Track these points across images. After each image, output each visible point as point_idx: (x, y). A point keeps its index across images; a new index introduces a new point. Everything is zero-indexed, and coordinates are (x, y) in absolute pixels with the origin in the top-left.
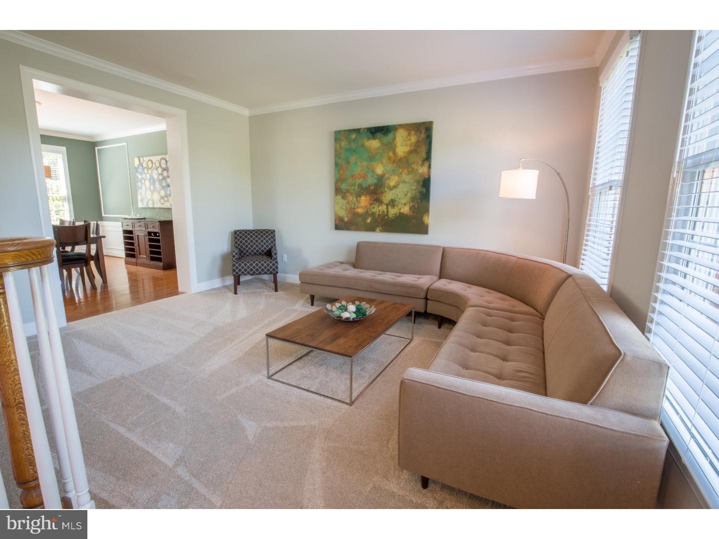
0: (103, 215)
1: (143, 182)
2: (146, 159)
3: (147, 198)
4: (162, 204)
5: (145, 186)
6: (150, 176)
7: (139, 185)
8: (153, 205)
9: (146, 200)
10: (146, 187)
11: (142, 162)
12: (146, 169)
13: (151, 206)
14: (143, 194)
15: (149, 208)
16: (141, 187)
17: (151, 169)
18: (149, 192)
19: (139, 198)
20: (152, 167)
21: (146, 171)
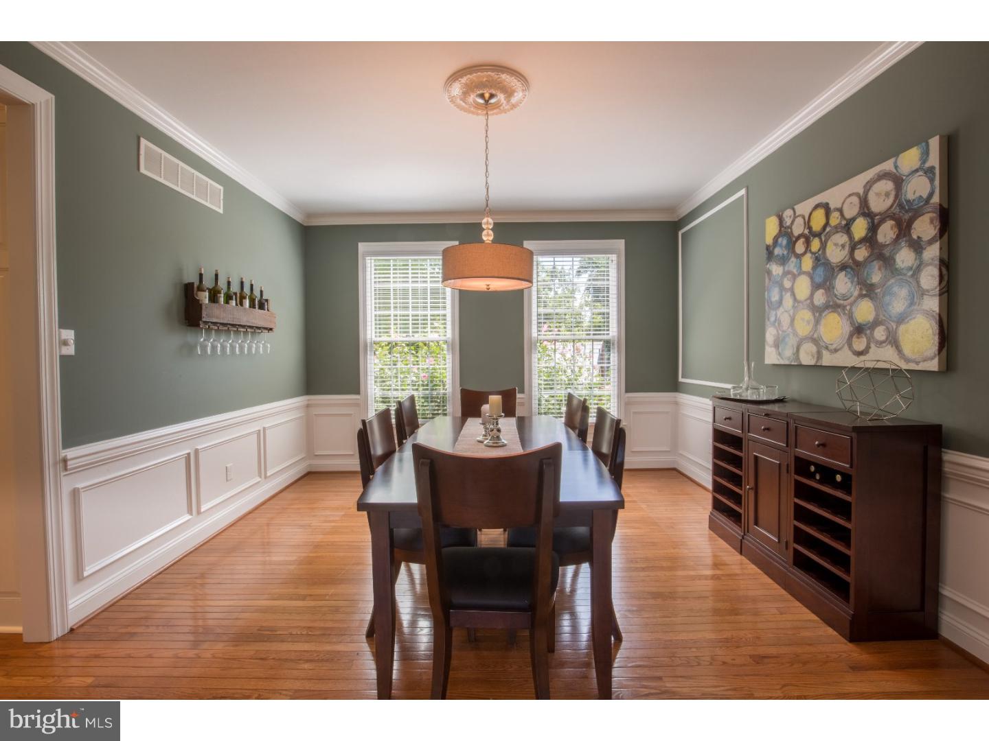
0: (681, 379)
1: (787, 284)
2: (804, 208)
3: (795, 334)
4: (859, 354)
5: (793, 295)
6: (817, 259)
7: (775, 296)
8: (819, 355)
9: (792, 341)
10: (795, 299)
11: (788, 222)
12: (802, 240)
13: (807, 359)
14: (785, 320)
15: (800, 366)
16: (780, 302)
17: (818, 235)
18: (806, 315)
19: (770, 334)
20: (827, 224)
21: (800, 247)
